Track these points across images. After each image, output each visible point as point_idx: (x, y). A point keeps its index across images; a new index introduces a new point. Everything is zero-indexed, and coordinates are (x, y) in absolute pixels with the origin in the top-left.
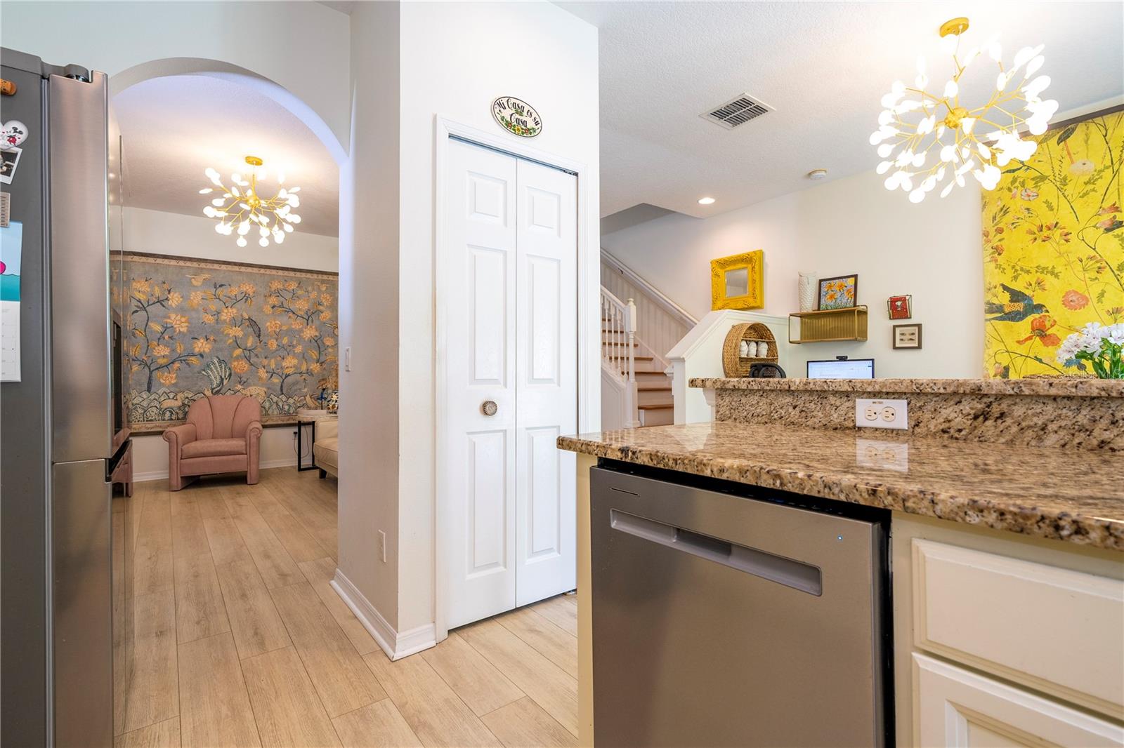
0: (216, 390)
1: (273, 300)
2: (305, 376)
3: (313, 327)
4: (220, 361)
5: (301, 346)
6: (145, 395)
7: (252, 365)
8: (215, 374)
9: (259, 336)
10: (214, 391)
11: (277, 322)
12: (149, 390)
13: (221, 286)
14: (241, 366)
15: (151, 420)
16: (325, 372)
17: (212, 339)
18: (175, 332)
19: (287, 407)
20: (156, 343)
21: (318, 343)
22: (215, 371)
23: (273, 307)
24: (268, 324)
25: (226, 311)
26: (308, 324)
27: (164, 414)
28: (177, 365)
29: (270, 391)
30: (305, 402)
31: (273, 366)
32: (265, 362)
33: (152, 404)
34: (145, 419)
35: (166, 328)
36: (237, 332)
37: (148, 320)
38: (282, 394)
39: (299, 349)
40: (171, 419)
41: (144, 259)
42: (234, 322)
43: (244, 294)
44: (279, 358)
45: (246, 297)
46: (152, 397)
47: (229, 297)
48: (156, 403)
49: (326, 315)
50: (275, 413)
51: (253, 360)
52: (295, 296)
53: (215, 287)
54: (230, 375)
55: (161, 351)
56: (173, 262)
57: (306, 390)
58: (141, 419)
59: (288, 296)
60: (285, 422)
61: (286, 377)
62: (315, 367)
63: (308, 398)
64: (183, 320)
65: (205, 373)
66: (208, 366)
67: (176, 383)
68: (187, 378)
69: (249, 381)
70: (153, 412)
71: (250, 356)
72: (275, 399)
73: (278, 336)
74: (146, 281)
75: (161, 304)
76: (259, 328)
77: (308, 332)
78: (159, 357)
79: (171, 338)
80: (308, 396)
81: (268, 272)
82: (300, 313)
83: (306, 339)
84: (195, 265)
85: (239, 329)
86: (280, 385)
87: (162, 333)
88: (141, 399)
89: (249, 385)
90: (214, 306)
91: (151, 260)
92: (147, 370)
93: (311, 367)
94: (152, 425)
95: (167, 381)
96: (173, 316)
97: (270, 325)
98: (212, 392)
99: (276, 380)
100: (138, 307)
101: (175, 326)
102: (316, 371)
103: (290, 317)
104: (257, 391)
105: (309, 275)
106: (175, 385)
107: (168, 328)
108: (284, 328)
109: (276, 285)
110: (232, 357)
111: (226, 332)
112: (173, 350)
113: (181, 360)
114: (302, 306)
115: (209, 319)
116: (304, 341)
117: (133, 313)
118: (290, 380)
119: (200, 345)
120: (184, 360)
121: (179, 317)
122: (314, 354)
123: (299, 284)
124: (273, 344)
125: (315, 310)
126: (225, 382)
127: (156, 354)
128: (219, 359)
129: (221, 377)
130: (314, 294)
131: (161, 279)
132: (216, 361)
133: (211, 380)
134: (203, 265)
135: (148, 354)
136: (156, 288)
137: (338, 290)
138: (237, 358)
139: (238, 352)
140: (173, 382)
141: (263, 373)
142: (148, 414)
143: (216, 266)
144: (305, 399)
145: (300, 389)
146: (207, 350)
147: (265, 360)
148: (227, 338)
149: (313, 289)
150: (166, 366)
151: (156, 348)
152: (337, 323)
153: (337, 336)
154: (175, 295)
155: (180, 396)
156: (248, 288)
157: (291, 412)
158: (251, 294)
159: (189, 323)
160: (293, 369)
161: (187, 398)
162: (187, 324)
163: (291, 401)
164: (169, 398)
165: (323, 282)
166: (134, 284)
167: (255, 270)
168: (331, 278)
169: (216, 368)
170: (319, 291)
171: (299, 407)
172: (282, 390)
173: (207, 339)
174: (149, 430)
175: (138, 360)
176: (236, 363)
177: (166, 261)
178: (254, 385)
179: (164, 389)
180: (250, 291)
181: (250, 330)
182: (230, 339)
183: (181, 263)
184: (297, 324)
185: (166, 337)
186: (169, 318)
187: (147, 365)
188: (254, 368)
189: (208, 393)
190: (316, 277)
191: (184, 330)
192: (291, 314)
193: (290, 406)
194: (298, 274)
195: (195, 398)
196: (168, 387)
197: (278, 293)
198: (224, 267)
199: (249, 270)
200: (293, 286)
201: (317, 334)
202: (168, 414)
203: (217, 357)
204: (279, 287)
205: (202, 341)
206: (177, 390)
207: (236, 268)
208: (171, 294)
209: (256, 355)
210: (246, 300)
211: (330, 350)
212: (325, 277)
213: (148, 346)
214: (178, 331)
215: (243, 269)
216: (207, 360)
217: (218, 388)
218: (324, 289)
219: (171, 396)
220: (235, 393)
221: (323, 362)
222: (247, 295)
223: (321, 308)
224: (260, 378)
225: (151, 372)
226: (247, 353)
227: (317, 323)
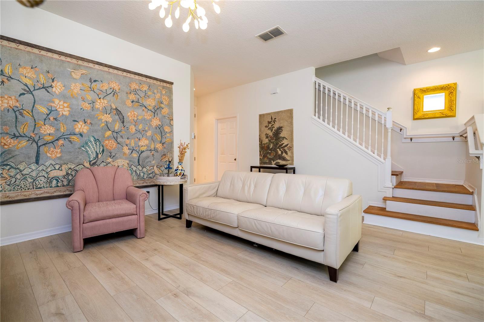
0: (93, 162)
1: (132, 97)
2: (153, 152)
3: (158, 118)
4: (96, 140)
5: (150, 132)
6: (34, 167)
7: (118, 143)
8: (92, 150)
9: (123, 122)
10: (91, 163)
11: (135, 113)
12: (37, 162)
13: (95, 81)
14: (111, 144)
15: (40, 188)
16: (165, 150)
17: (89, 122)
18: (59, 114)
19: (142, 174)
20: (42, 123)
21: (160, 128)
22: (92, 147)
23: (132, 102)
24: (129, 114)
25: (99, 101)
26: (154, 116)
27: (51, 182)
28: (61, 142)
29: (131, 163)
30: (153, 170)
31: (133, 145)
32: (128, 142)
33: (41, 174)
34: (35, 187)
35: (51, 111)
36: (107, 118)
37: (34, 103)
38: (139, 165)
39: (149, 133)
40: (58, 186)
41: (29, 49)
42: (105, 111)
43: (112, 90)
44: (137, 139)
45: (114, 93)
46: (41, 168)
47: (101, 91)
48: (44, 173)
49: (165, 111)
50: (135, 178)
51: (120, 140)
52: (146, 96)
53: (91, 81)
54: (103, 151)
55: (47, 130)
56: (56, 56)
57: (154, 162)
58: (31, 187)
59: (142, 95)
60: (141, 185)
61: (141, 153)
62: (159, 146)
63: (155, 167)
64: (66, 105)
65: (84, 149)
66: (87, 143)
67: (61, 156)
68: (70, 152)
69: (117, 155)
70: (42, 181)
71: (117, 137)
72: (135, 169)
73: (136, 123)
74: (32, 68)
75: (46, 90)
76: (123, 116)
77: (155, 122)
78: (45, 135)
79: (55, 119)
80: (155, 166)
81: (129, 75)
82: (150, 108)
83: (154, 126)
84: (74, 61)
85: (109, 116)
86: (137, 159)
87: (48, 115)
88: (30, 170)
89: (117, 159)
90: (90, 96)
91: (36, 51)
92: (35, 145)
93: (157, 146)
94: (42, 192)
95: (53, 155)
96: (57, 101)
97: (130, 114)
98: (90, 164)
99: (135, 155)
100: (25, 90)
101: (59, 110)
102: (160, 149)
103: (143, 110)
104: (121, 162)
105: (155, 82)
106: (60, 158)
107: (53, 111)
108: (140, 118)
109: (134, 86)
110: (104, 137)
111: (99, 118)
112: (58, 130)
113: (64, 138)
114: (151, 103)
115: (86, 106)
116: (153, 128)
117: (20, 95)
118: (144, 155)
119: (80, 126)
120: (67, 138)
121: (62, 103)
122: (158, 138)
123: (149, 87)
124: (133, 129)
125: (159, 106)
126: (100, 156)
127: (43, 132)
128: (95, 138)
129: (96, 152)
130: (158, 96)
131: (45, 69)
132: (92, 139)
133: (88, 154)
134: (80, 62)
135: (35, 132)
136: (41, 76)
137: (172, 94)
138: (108, 138)
139: (109, 133)
140: (58, 155)
141: (126, 150)
142: (37, 182)
143: (91, 65)
144: (153, 168)
145: (150, 162)
146: (85, 131)
147: (127, 140)
148: (100, 122)
149: (158, 92)
150: (52, 142)
151: (43, 127)
152: (172, 116)
153: (173, 126)
154: (58, 84)
155: (64, 167)
156: (115, 86)
157: (145, 177)
158: (117, 90)
159: (70, 108)
160: (146, 147)
161: (70, 168)
162: (69, 109)
163: (145, 170)
164: (55, 169)
165: (164, 87)
166: (21, 69)
167: (120, 73)
168: (168, 85)
169: (93, 145)
170: (161, 94)
171: (150, 174)
172: (139, 162)
173: (85, 123)
174: (39, 196)
175: (26, 137)
176: (107, 142)
177: (50, 54)
178: (120, 158)
179: (51, 162)
180: (117, 88)
181: (117, 117)
182: (102, 123)
183: (63, 58)
184: (148, 116)
185: (52, 118)
186: (54, 102)
187: (34, 141)
188: (120, 146)
189: (87, 165)
190: (159, 84)
191: (66, 113)
192: (144, 108)
193: (144, 174)
194: (148, 80)
195: (77, 168)
196: (54, 160)
197: (135, 92)
198: (97, 67)
199: (116, 71)
200: (145, 88)
201: (160, 123)
202: (54, 182)
203: (93, 137)
204: (136, 87)
205: (81, 123)
206: (62, 162)
207: (106, 69)
208: (55, 83)
209: (122, 137)
210: (114, 94)
211: (168, 135)
212: (165, 84)
213: (36, 125)
214: (61, 114)
215: (111, 70)
216: (85, 139)
217: (95, 161)
218: (164, 92)
219: (57, 167)
220: (107, 164)
221: (164, 143)
222: (114, 91)
223: (162, 105)
224: (124, 154)
225: (39, 147)
226: (115, 134)
227: (160, 115)
